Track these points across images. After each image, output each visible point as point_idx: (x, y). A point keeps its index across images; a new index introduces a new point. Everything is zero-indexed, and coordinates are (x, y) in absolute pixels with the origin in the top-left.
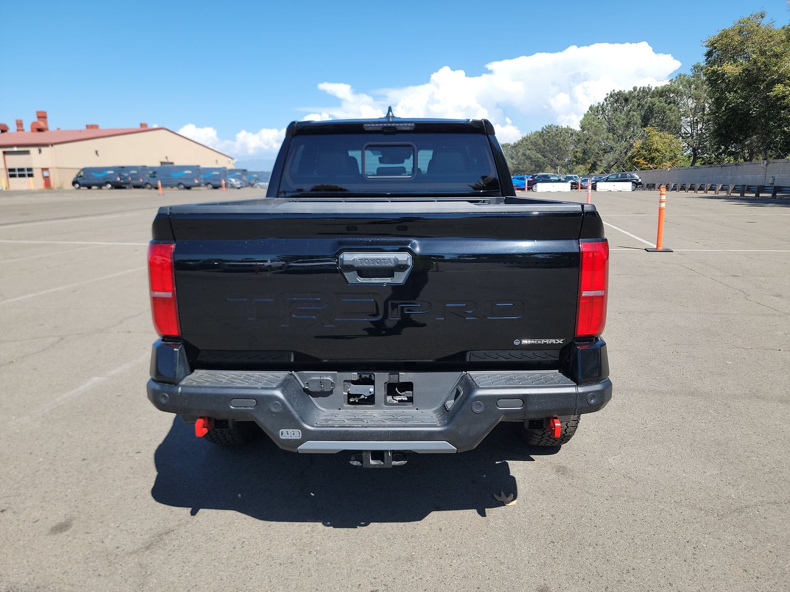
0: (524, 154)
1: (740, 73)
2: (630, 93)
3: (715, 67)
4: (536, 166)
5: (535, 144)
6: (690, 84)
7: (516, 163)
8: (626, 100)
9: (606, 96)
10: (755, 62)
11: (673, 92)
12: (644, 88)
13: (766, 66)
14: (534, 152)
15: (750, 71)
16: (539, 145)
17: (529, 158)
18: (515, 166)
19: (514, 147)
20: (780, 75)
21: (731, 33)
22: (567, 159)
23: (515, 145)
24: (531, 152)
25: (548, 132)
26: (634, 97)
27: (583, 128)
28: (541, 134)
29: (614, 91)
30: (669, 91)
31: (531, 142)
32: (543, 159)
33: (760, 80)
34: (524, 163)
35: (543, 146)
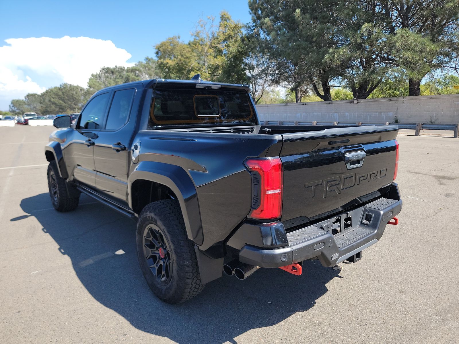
0: (50, 101)
1: (175, 65)
2: (114, 69)
3: (162, 60)
4: (60, 108)
5: (57, 94)
6: (145, 67)
7: (45, 106)
8: (112, 72)
9: (100, 69)
10: (180, 60)
11: (138, 71)
12: (121, 67)
13: (185, 62)
14: (57, 100)
15: (178, 64)
16: (60, 95)
17: (54, 103)
18: (44, 108)
19: (41, 96)
20: (192, 68)
21: (167, 44)
22: (80, 105)
23: (42, 95)
24: (55, 100)
25: (65, 88)
26: (117, 71)
27: (90, 87)
28: (60, 89)
29: (104, 66)
30: (136, 70)
31: (54, 93)
32: (64, 104)
33: (183, 69)
34: (51, 107)
35: (63, 96)
